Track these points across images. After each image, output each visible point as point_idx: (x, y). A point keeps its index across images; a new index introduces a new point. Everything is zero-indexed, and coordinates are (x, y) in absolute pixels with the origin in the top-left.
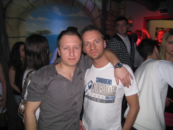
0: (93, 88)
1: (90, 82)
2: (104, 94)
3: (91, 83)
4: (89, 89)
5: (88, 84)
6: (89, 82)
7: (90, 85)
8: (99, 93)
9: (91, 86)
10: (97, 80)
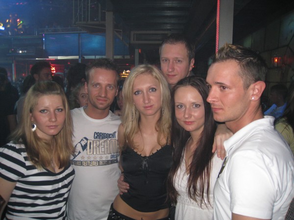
0: (90, 148)
1: (84, 139)
2: (109, 152)
3: (85, 141)
4: (83, 150)
5: (80, 143)
6: (82, 140)
7: (83, 143)
8: (101, 153)
9: (86, 145)
10: (96, 135)
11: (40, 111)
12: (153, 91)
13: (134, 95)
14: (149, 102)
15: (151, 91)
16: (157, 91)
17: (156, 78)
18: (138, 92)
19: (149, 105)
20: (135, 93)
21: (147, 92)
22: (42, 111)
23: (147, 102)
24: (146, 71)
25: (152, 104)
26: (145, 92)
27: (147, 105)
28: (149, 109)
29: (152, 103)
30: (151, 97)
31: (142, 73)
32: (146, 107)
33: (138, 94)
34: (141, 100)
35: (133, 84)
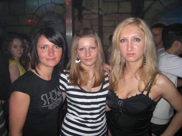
11: (80, 50)
12: (137, 41)
13: (120, 43)
14: (132, 50)
15: (135, 40)
16: (140, 41)
17: (142, 30)
18: (123, 40)
19: (131, 52)
20: (121, 41)
21: (131, 41)
22: (81, 49)
23: (130, 49)
24: (134, 22)
25: (134, 53)
26: (130, 40)
27: (129, 53)
28: (131, 57)
29: (134, 51)
30: (134, 46)
31: (131, 23)
32: (128, 54)
33: (124, 41)
34: (126, 47)
35: (121, 33)
